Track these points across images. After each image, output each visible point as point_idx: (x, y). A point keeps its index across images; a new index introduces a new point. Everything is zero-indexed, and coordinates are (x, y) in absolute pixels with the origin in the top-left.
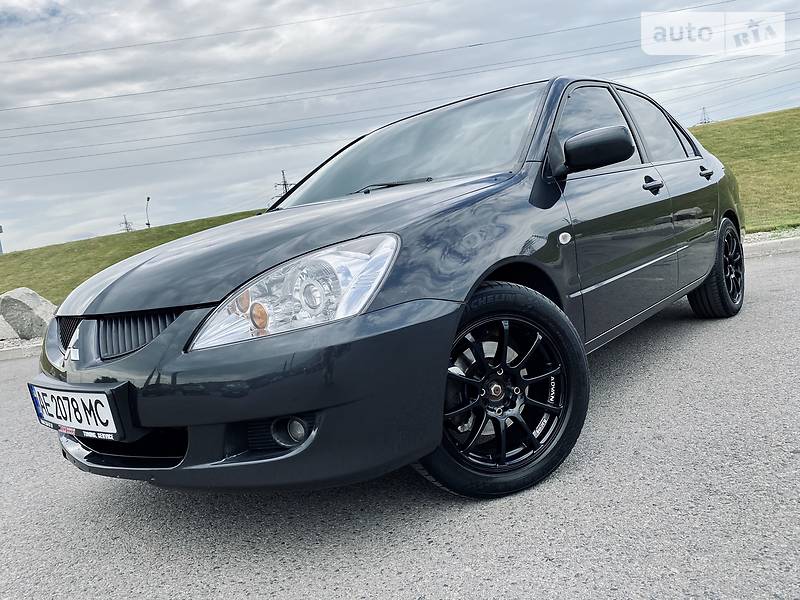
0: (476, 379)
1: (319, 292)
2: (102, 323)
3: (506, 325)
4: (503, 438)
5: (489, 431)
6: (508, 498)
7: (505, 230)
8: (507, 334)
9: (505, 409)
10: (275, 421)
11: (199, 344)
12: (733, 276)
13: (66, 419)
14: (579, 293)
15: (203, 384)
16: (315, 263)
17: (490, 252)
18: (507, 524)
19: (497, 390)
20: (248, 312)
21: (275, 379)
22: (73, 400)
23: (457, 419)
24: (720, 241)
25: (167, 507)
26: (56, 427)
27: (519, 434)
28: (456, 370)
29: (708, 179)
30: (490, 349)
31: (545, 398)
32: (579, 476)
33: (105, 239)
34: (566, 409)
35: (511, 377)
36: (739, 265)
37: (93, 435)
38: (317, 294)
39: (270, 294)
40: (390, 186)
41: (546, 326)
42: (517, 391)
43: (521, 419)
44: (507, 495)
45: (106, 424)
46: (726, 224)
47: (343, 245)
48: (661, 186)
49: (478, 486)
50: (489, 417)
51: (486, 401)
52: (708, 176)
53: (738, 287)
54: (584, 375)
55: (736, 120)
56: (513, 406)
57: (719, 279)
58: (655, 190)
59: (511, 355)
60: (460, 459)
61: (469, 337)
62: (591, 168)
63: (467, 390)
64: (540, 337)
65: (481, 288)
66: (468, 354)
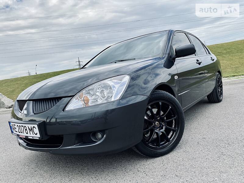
0: (151, 120)
1: (106, 93)
2: (34, 102)
3: (160, 103)
4: (160, 139)
5: (155, 136)
6: (161, 157)
7: (157, 75)
8: (161, 106)
9: (160, 130)
10: (92, 133)
11: (67, 109)
12: (220, 90)
13: (22, 133)
14: (180, 94)
15: (65, 121)
16: (104, 84)
17: (153, 82)
18: (162, 165)
19: (157, 123)
20: (83, 99)
21: (89, 121)
22: (25, 126)
23: (145, 133)
24: (217, 80)
25: (51, 161)
26: (18, 135)
27: (164, 137)
28: (145, 118)
29: (213, 61)
30: (155, 111)
31: (171, 126)
32: (182, 150)
33: (23, 78)
34: (178, 130)
35: (162, 120)
36: (221, 87)
37: (32, 138)
38: (105, 93)
39: (89, 93)
40: (122, 61)
41: (172, 104)
42: (163, 124)
43: (165, 132)
44: (160, 156)
45: (36, 134)
46: (218, 74)
47: (112, 78)
48: (201, 63)
49: (152, 153)
50: (155, 132)
51: (154, 127)
52: (213, 60)
53: (221, 94)
54: (183, 119)
55: (216, 45)
56: (162, 128)
57: (216, 91)
58: (199, 64)
59: (162, 113)
60: (147, 145)
61: (149, 107)
62: (183, 57)
63: (148, 123)
64: (170, 107)
65: (154, 92)
66: (149, 112)
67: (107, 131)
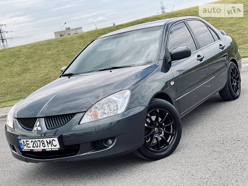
0: (150, 127)
2: (46, 119)
3: (158, 111)
4: (159, 143)
5: (155, 141)
8: (158, 114)
9: (159, 135)
10: (104, 140)
12: (235, 84)
13: (37, 147)
14: (177, 99)
19: (156, 129)
20: (92, 113)
22: (42, 141)
23: (146, 139)
24: (229, 72)
27: (163, 142)
28: (146, 125)
30: (154, 118)
31: (170, 131)
32: (180, 152)
34: (176, 134)
35: (160, 126)
37: (50, 150)
38: (111, 107)
41: (169, 111)
42: (162, 129)
43: (164, 137)
45: (55, 146)
46: (231, 64)
48: (203, 57)
49: (153, 156)
50: (155, 137)
51: (154, 133)
52: (223, 48)
53: (238, 88)
56: (161, 133)
58: (201, 59)
59: (160, 119)
60: (148, 149)
61: (148, 115)
63: (148, 130)
64: (167, 114)
65: (151, 101)
66: (148, 120)
67: (116, 138)
